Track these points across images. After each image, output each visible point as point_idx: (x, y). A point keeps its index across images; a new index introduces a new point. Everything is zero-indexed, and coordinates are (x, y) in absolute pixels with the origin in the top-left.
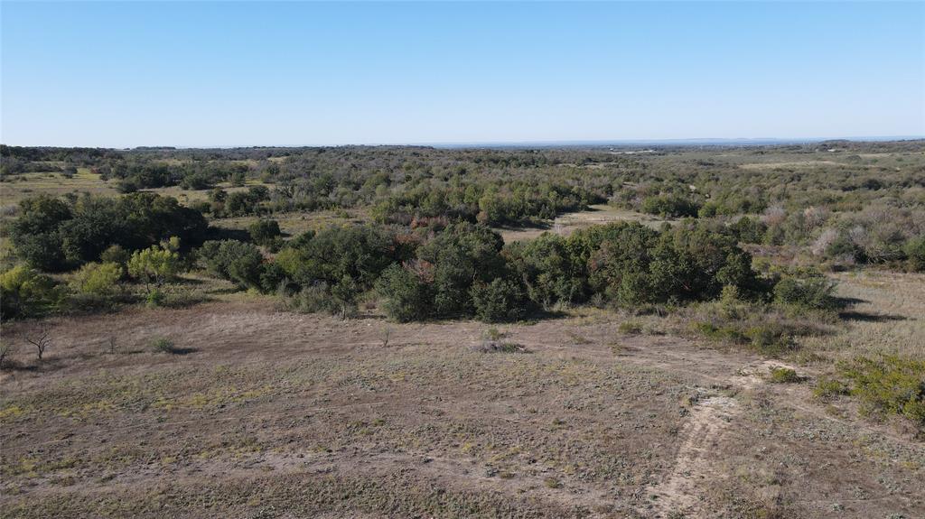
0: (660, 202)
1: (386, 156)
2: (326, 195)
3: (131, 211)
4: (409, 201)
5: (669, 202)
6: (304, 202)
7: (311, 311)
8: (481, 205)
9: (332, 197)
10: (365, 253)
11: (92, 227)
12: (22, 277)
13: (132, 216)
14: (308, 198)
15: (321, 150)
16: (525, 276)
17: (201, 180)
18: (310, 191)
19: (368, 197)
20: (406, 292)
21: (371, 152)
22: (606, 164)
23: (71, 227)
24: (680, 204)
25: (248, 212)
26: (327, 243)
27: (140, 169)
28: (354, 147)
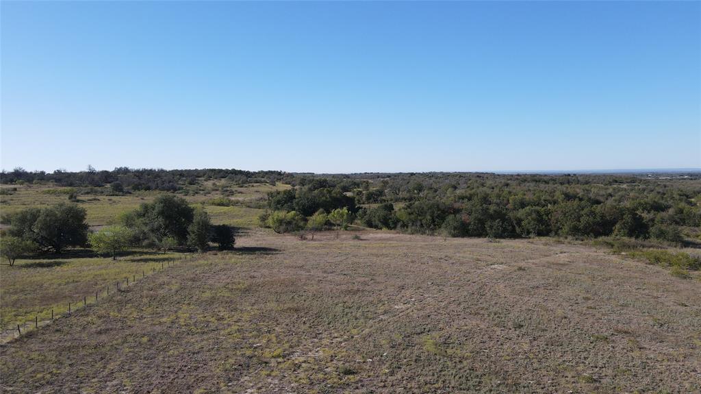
0: (639, 203)
1: (457, 177)
2: (419, 194)
3: (323, 196)
4: (466, 197)
5: (646, 203)
6: (406, 197)
7: (413, 234)
8: (510, 201)
9: (421, 194)
10: (438, 211)
11: (308, 202)
12: (295, 215)
13: (324, 198)
14: (408, 195)
15: (412, 174)
16: (515, 222)
17: (346, 187)
18: (409, 191)
19: (442, 195)
20: (455, 224)
21: (446, 176)
22: (628, 184)
23: (298, 202)
24: (655, 204)
25: (375, 201)
26: (420, 207)
27: (313, 180)
28: (435, 173)
